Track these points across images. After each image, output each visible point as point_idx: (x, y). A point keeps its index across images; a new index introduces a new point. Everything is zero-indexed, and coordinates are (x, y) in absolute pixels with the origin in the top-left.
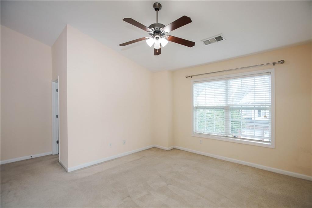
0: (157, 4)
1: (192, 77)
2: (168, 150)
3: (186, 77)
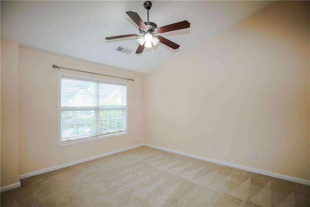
0: (147, 3)
1: (59, 69)
2: (20, 186)
3: (54, 67)
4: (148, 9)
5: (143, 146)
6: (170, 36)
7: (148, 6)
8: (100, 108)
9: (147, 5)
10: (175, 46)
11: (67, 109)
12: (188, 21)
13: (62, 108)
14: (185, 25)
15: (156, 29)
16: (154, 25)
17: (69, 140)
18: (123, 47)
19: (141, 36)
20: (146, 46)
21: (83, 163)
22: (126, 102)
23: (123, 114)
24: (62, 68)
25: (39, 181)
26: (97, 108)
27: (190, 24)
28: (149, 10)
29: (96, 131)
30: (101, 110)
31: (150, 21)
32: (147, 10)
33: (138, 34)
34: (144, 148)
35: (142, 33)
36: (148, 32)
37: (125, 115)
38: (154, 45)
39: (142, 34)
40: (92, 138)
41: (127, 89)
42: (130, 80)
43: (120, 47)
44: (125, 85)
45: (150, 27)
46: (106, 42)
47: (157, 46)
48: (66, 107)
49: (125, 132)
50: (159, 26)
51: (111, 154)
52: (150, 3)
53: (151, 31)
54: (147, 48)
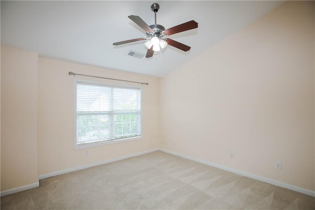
0: (155, 5)
1: (75, 75)
2: (39, 186)
3: (70, 73)
4: (155, 11)
5: (158, 151)
6: (178, 37)
7: (156, 8)
8: (115, 112)
9: (154, 7)
10: (185, 48)
11: (82, 114)
12: (194, 20)
13: (77, 113)
14: (192, 25)
15: (163, 32)
16: (161, 28)
17: (84, 144)
18: (134, 52)
19: (149, 40)
20: (154, 49)
21: (98, 166)
22: (140, 106)
23: (138, 118)
24: (78, 74)
25: (55, 182)
26: (112, 112)
27: (198, 23)
28: (157, 13)
29: (110, 135)
30: (115, 114)
31: (157, 24)
32: (154, 13)
33: (145, 38)
34: (159, 153)
35: (149, 36)
36: (156, 35)
37: (140, 119)
38: (163, 48)
39: (150, 38)
40: (107, 142)
41: (141, 93)
42: (144, 84)
43: (132, 51)
44: (139, 89)
45: (157, 30)
46: (114, 48)
47: (165, 48)
48: (81, 112)
49: (140, 137)
50: (166, 28)
51: (125, 158)
52: (158, 6)
53: (158, 34)
54: (156, 52)
